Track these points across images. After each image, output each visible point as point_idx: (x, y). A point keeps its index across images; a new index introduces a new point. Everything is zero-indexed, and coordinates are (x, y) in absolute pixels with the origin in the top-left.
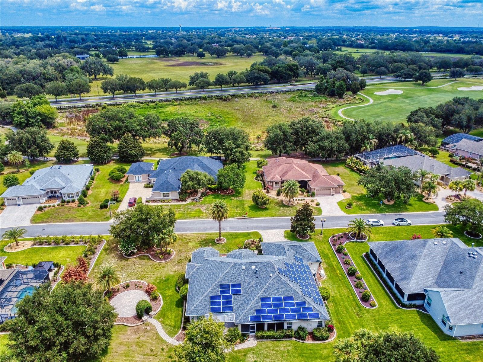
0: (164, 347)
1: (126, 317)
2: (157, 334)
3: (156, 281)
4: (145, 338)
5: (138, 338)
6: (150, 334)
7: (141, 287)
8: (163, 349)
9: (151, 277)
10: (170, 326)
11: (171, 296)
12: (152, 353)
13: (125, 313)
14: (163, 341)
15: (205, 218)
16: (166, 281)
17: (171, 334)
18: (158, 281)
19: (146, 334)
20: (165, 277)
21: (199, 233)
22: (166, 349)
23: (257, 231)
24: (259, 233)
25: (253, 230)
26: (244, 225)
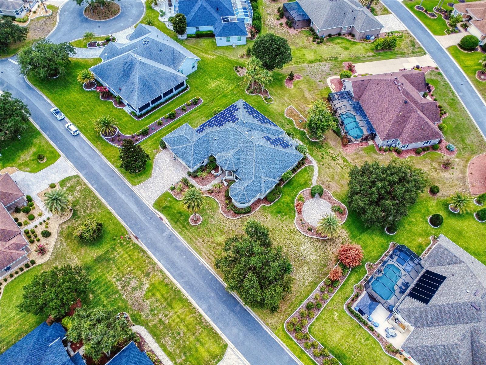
0: (321, 165)
1: (327, 203)
2: (319, 176)
3: (286, 219)
4: (327, 179)
5: (330, 181)
6: (323, 179)
7: (301, 220)
8: (323, 165)
9: (286, 226)
10: (308, 174)
11: (288, 195)
12: (330, 167)
13: (326, 206)
14: (319, 168)
16: (279, 212)
17: (312, 169)
18: (285, 217)
19: (325, 180)
20: (277, 216)
21: (196, 250)
22: (321, 163)
23: (153, 207)
24: (155, 202)
25: (152, 211)
26: (147, 225)
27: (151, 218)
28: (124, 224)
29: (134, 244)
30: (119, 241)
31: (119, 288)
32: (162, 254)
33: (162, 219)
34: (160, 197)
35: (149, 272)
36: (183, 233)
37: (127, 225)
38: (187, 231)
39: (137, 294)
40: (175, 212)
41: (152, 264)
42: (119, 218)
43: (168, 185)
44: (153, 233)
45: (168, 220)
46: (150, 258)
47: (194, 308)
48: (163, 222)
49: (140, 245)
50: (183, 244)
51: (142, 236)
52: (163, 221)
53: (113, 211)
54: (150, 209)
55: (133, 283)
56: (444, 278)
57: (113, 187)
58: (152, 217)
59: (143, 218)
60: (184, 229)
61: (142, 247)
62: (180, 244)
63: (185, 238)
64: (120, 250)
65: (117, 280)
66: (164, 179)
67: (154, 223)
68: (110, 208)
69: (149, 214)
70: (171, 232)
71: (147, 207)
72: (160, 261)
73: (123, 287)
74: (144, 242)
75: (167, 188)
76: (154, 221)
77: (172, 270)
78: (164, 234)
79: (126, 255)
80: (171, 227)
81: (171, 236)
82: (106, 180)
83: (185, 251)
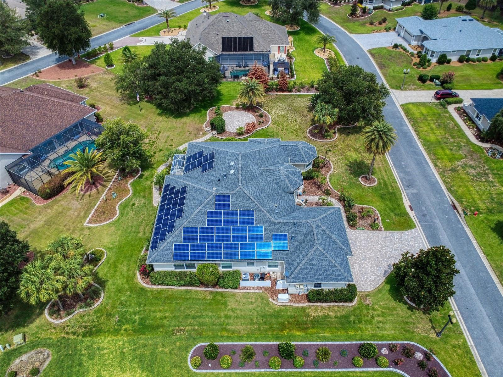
2: (191, 140)
3: (271, 132)
4: (188, 135)
5: (188, 131)
6: (192, 137)
7: (259, 124)
9: (277, 129)
14: (180, 144)
15: (436, 166)
23: (416, 227)
24: (409, 229)
25: (419, 222)
26: (433, 211)
27: (425, 215)
28: (467, 230)
29: (461, 202)
30: (481, 215)
31: (491, 176)
32: (427, 177)
33: (410, 207)
34: (400, 230)
35: (450, 172)
36: (391, 180)
37: (462, 226)
38: (386, 179)
39: (471, 163)
40: (388, 202)
41: (444, 176)
42: (474, 242)
43: (378, 236)
44: (429, 200)
45: (402, 200)
46: (444, 181)
47: (416, 131)
48: (411, 203)
49: (452, 198)
50: (398, 173)
51: (446, 205)
52: (410, 205)
53: (481, 255)
54: (422, 227)
55: (473, 172)
56: (224, 39)
57: (473, 291)
58: (422, 217)
59: (437, 221)
60: (387, 183)
61: (449, 194)
62: (401, 175)
63: (392, 175)
64: (482, 206)
65: (492, 182)
66: (379, 247)
67: (424, 209)
68: (485, 262)
69: (426, 222)
70: (405, 190)
71: (424, 231)
72: (433, 174)
73: (486, 174)
74: (445, 198)
75: (383, 234)
76: (422, 211)
77: (423, 162)
78: (415, 191)
79: (474, 196)
80: (402, 193)
81: (408, 187)
82: (483, 310)
83: (398, 166)
